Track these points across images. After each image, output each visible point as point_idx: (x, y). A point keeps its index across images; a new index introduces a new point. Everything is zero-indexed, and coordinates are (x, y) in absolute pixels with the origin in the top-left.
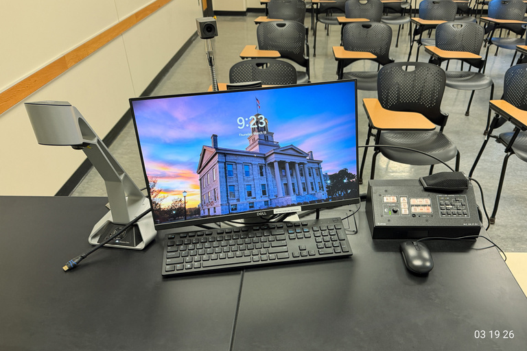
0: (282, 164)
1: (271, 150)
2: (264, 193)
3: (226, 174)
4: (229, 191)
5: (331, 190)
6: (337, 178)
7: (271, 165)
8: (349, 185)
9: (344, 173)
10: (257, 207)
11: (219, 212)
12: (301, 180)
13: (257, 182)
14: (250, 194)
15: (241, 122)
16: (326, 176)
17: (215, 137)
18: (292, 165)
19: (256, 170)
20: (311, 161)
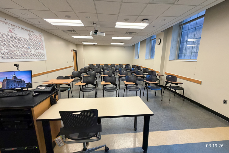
0: (18, 82)
1: (16, 79)
2: (14, 86)
3: (7, 83)
4: (8, 85)
5: (27, 86)
6: (28, 84)
7: (16, 82)
8: (30, 85)
9: (29, 83)
10: (13, 88)
11: (5, 88)
12: (21, 84)
13: (13, 84)
14: (11, 86)
15: (11, 75)
16: (26, 83)
17: (6, 78)
18: (20, 82)
19: (13, 82)
20: (23, 81)
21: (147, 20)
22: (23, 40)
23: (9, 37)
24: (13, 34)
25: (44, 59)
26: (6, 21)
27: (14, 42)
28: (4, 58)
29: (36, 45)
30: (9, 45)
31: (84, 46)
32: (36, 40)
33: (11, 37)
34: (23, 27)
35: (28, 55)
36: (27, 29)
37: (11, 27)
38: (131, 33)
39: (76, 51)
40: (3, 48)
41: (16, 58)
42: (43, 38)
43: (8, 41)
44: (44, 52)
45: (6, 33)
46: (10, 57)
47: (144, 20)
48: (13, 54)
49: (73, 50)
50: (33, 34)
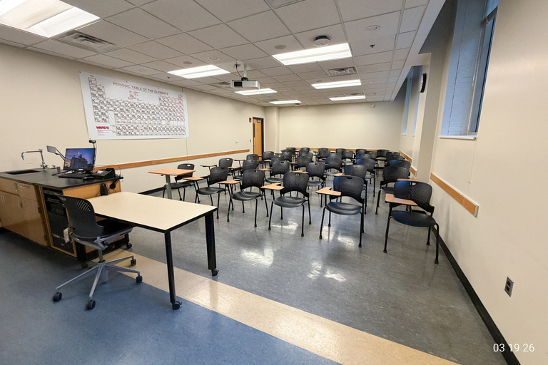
21: (324, 37)
22: (150, 107)
23: (129, 105)
24: (135, 101)
25: (184, 136)
26: (127, 84)
27: (135, 111)
28: (120, 134)
29: (170, 114)
30: (128, 115)
31: (280, 108)
32: (171, 105)
33: (132, 105)
34: (151, 88)
35: (155, 129)
36: (157, 90)
37: (133, 91)
38: (343, 69)
39: (262, 120)
40: (120, 120)
41: (136, 134)
42: (185, 102)
43: (127, 110)
44: (186, 124)
45: (125, 99)
46: (128, 133)
47: (317, 38)
48: (132, 128)
49: (254, 118)
50: (167, 96)
